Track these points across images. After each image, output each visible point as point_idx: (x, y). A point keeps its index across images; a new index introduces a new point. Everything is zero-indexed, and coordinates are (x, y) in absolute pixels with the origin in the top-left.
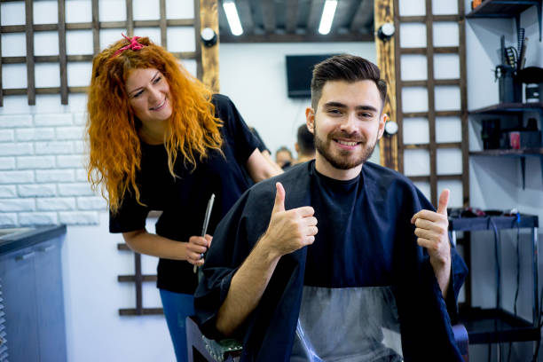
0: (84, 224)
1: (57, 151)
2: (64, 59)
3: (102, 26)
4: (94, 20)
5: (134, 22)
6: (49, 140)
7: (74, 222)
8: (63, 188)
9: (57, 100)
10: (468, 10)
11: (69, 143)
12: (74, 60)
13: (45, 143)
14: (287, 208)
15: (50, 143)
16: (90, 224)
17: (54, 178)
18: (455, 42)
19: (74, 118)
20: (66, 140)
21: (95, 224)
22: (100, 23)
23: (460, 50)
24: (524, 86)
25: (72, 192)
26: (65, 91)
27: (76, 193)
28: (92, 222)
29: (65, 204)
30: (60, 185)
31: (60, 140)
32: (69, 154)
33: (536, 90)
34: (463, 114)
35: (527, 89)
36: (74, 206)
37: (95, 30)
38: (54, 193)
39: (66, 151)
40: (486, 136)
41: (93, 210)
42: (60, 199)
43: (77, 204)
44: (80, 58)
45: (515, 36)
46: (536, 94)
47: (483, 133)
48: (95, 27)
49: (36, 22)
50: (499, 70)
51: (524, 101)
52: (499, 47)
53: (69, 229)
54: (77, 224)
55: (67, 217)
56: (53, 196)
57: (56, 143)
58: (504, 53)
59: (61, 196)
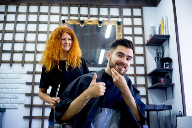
0: (12, 109)
1: (6, 82)
2: (13, 52)
3: (27, 42)
4: (24, 40)
5: (38, 41)
6: (4, 78)
7: (9, 108)
8: (6, 95)
9: (9, 65)
10: (146, 43)
11: (11, 80)
12: (16, 52)
13: (2, 79)
14: (97, 82)
15: (4, 79)
16: (14, 109)
17: (4, 92)
18: (142, 52)
19: (13, 71)
20: (10, 78)
21: (16, 108)
22: (26, 41)
23: (144, 55)
24: (164, 64)
25: (9, 97)
26: (11, 62)
27: (11, 97)
28: (15, 108)
29: (6, 101)
30: (5, 94)
31: (8, 78)
32: (10, 83)
33: (168, 64)
34: (145, 75)
35: (166, 65)
36: (9, 102)
37: (24, 43)
38: (3, 97)
39: (9, 82)
40: (153, 82)
41: (16, 103)
42: (5, 99)
43: (10, 101)
44: (18, 52)
45: (161, 49)
46: (168, 66)
47: (152, 81)
48: (24, 42)
49: (5, 39)
50: (156, 58)
51: (165, 67)
52: (156, 52)
53: (6, 110)
54: (10, 108)
55: (6, 106)
56: (2, 98)
57: (6, 79)
58: (158, 54)
59: (5, 98)
